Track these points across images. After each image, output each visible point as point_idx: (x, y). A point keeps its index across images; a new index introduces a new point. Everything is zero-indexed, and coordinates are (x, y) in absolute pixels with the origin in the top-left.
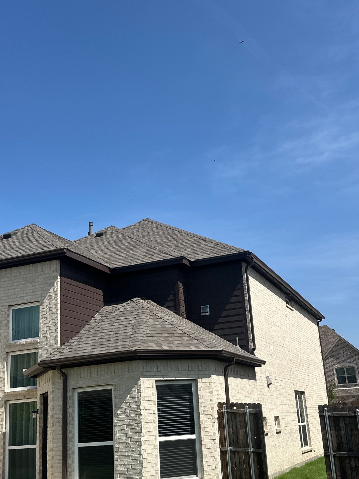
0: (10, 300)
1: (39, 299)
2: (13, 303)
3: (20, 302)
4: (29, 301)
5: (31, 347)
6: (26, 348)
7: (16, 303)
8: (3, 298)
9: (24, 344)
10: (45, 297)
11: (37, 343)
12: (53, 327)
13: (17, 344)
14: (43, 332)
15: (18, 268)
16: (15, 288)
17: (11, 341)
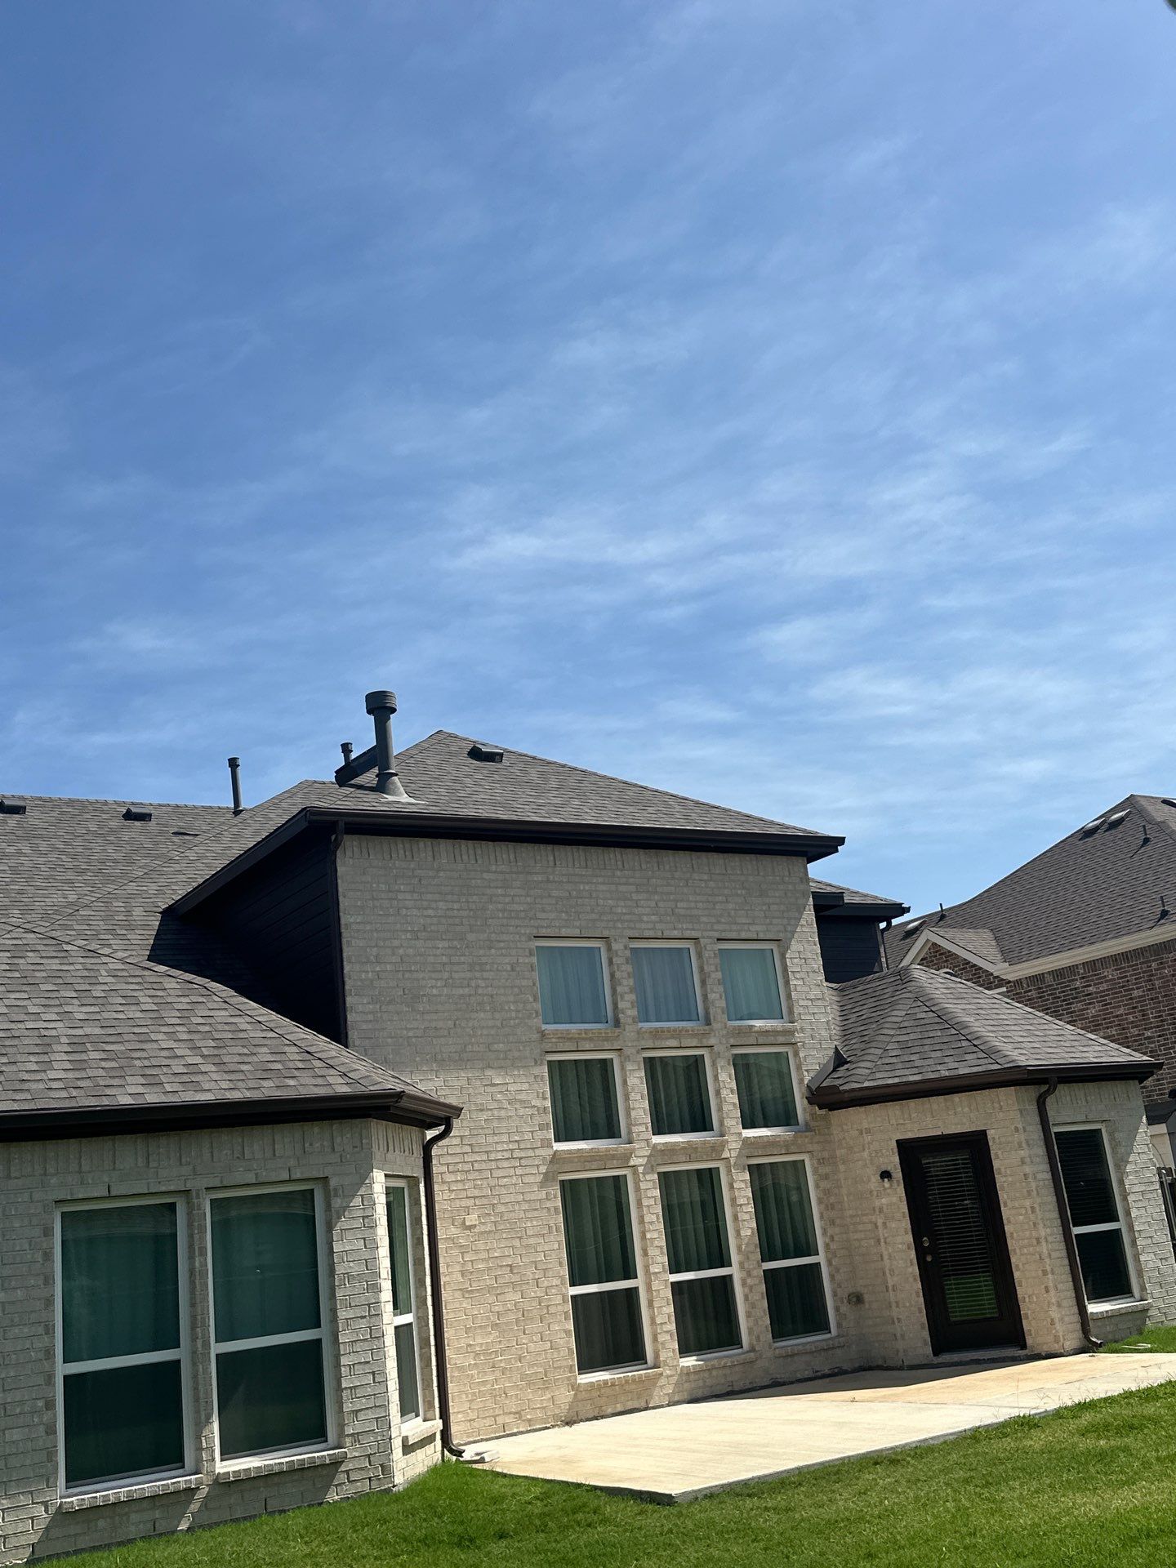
0: (721, 927)
1: (781, 936)
2: (723, 935)
3: (743, 935)
4: (761, 936)
5: (781, 1039)
6: (771, 1039)
7: (734, 935)
8: (704, 919)
9: (768, 1032)
10: (793, 932)
11: (791, 1032)
12: (820, 1001)
13: (756, 1029)
14: (801, 1010)
15: (726, 855)
16: (727, 902)
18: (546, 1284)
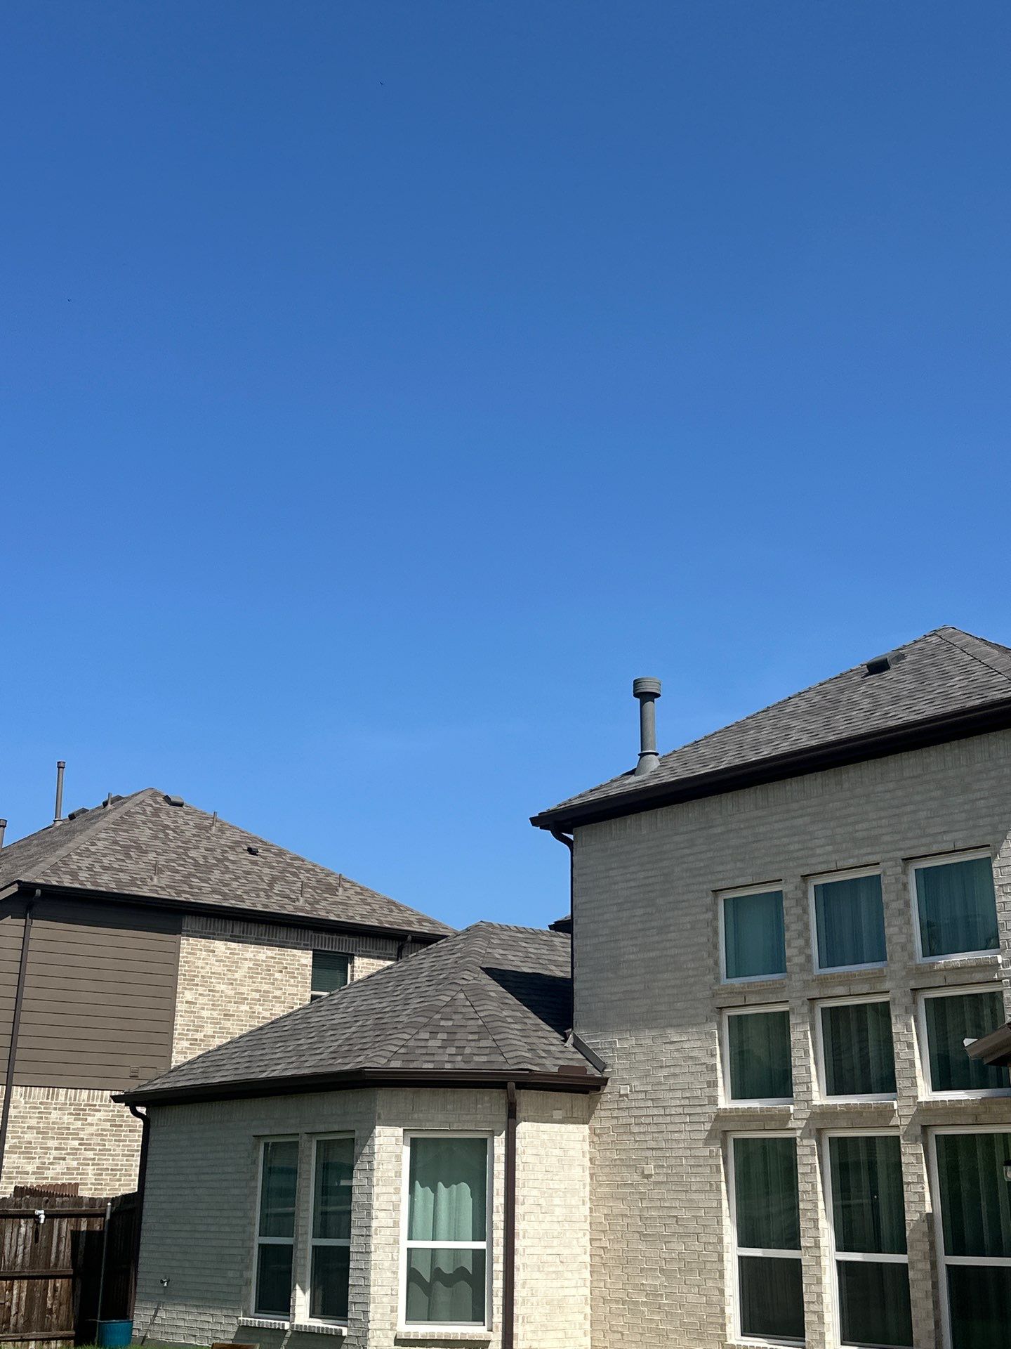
0: (908, 844)
1: (986, 841)
2: (915, 853)
3: (935, 849)
4: (960, 845)
5: (979, 977)
6: (966, 978)
7: (923, 851)
8: (887, 838)
9: (959, 968)
10: (1005, 833)
11: (995, 966)
13: (939, 966)
14: (1009, 935)
15: (918, 752)
16: (917, 811)
17: (919, 958)
18: (703, 1240)
